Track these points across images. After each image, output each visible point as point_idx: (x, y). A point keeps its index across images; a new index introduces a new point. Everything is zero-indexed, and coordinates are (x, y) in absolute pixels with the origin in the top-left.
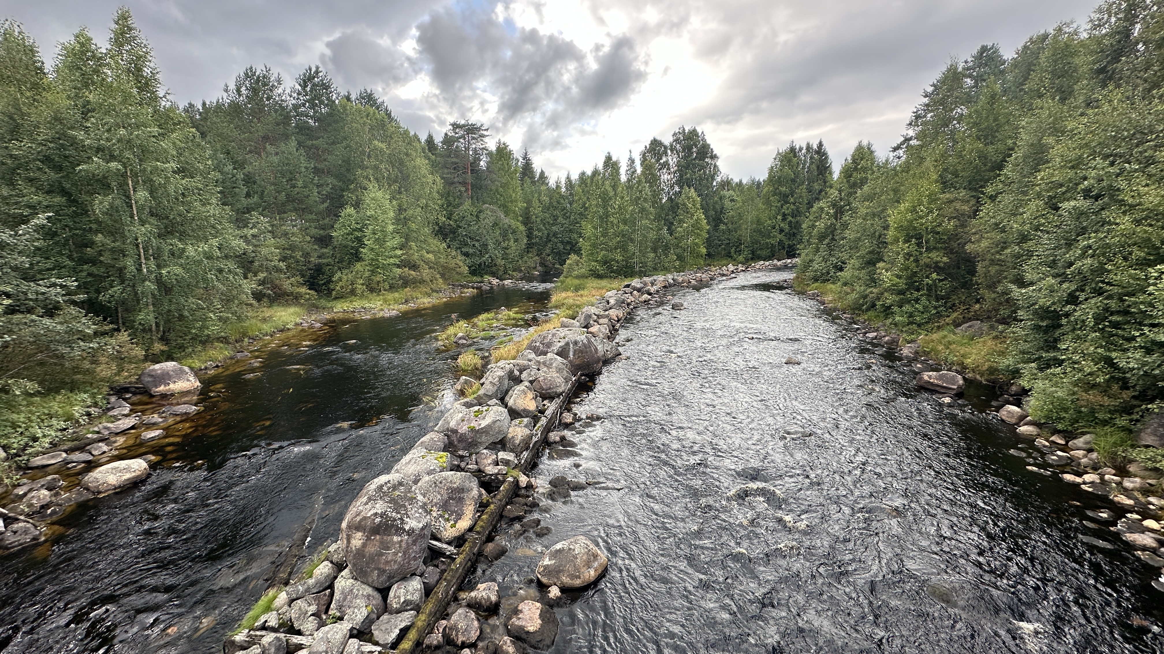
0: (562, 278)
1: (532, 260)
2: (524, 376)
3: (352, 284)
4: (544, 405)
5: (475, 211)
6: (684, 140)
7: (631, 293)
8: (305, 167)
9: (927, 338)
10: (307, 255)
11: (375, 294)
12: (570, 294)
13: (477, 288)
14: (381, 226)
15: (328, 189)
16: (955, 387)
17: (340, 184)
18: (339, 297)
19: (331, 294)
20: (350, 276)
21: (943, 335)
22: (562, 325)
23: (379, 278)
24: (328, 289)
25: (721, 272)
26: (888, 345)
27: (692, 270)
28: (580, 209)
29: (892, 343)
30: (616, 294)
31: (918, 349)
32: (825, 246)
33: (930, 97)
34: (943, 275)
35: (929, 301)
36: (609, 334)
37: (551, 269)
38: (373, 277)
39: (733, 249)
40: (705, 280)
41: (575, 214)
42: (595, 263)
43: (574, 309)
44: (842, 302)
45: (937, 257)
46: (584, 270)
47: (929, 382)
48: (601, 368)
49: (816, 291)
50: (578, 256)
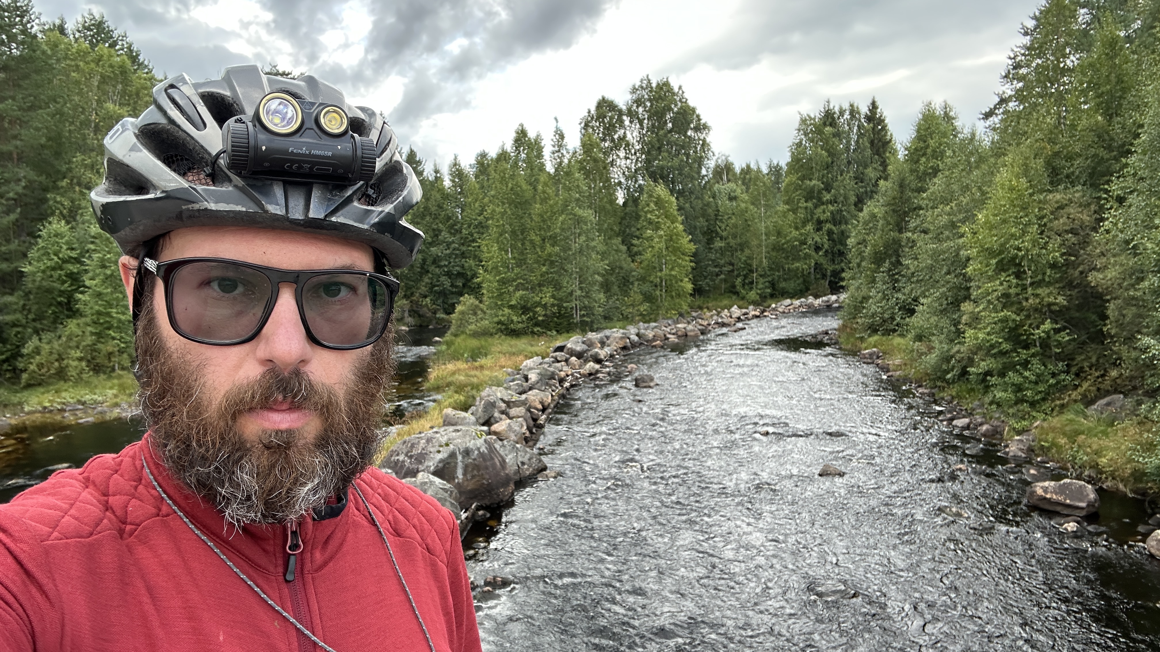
0: (448, 337)
3: (60, 359)
6: (650, 99)
7: (566, 361)
9: (1045, 425)
11: (102, 376)
12: (461, 365)
15: (19, 189)
16: (1083, 505)
17: (43, 178)
18: (35, 384)
19: (18, 378)
20: (56, 345)
21: (1067, 420)
22: (444, 421)
23: (110, 347)
24: (14, 369)
25: (720, 320)
26: (987, 439)
27: (670, 318)
28: (479, 218)
29: (993, 435)
30: (541, 364)
31: (1033, 444)
32: (885, 274)
33: (1032, 35)
34: (1062, 322)
35: (1046, 366)
36: (528, 434)
37: (430, 322)
38: (100, 346)
39: (739, 279)
40: (692, 334)
41: (469, 227)
42: (507, 311)
43: (468, 392)
44: (915, 368)
45: (1049, 295)
46: (487, 322)
47: (1045, 499)
48: (513, 494)
49: (875, 349)
50: (477, 298)
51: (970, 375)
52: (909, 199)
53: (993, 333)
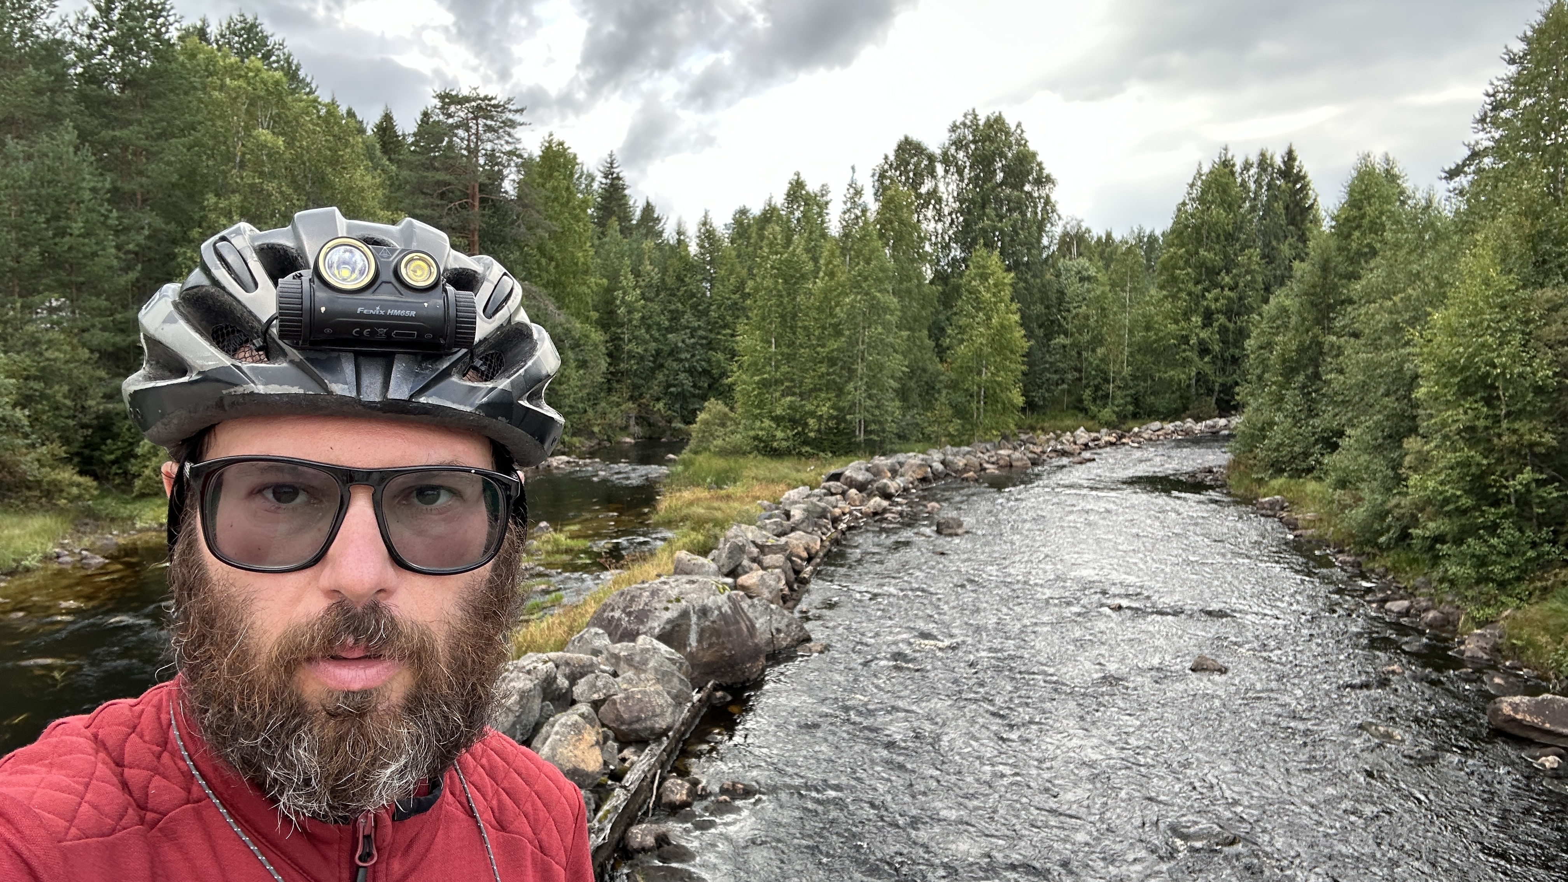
0: (686, 454)
1: (619, 410)
2: (580, 688)
4: (624, 760)
6: (974, 142)
7: (843, 493)
8: (93, 190)
9: (1519, 615)
10: (79, 392)
12: (701, 493)
15: (141, 239)
17: (172, 226)
19: (130, 484)
21: (1551, 609)
22: (676, 568)
24: (126, 473)
25: (1059, 447)
26: (1434, 631)
27: (990, 441)
28: (733, 296)
29: (1443, 626)
30: (808, 496)
31: (1500, 641)
32: (1296, 392)
33: (1522, 63)
34: (1549, 471)
35: (1521, 530)
36: (786, 591)
37: (663, 433)
39: (1088, 392)
40: (1019, 464)
41: (719, 308)
42: (767, 423)
43: (708, 530)
44: (1335, 526)
45: (1530, 432)
46: (739, 436)
47: (1514, 720)
48: (763, 670)
49: (1278, 497)
50: (727, 405)
51: (1412, 539)
52: (1335, 287)
53: (1449, 482)
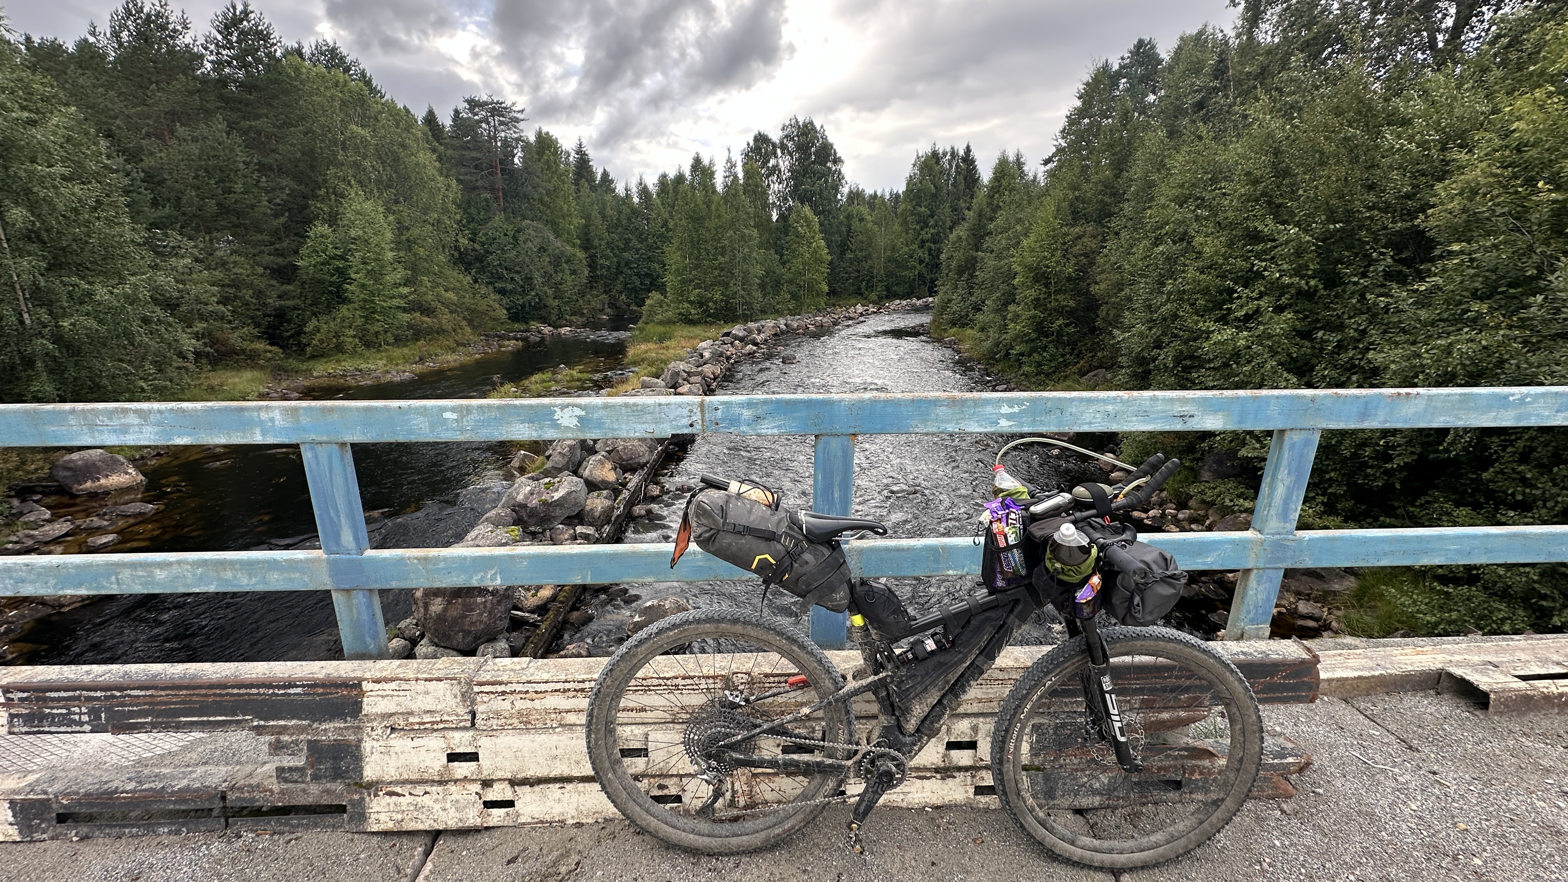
0: (640, 324)
1: (598, 300)
2: (600, 445)
3: (337, 336)
4: (626, 477)
5: (510, 229)
6: (798, 136)
7: (732, 343)
8: (244, 162)
10: (259, 294)
11: (373, 350)
12: (651, 346)
13: (522, 339)
14: (375, 253)
15: (283, 196)
17: (303, 188)
18: (319, 355)
19: (304, 350)
20: (332, 325)
23: (377, 327)
24: (299, 343)
25: (847, 315)
27: (811, 312)
28: (661, 230)
30: (712, 345)
32: (964, 282)
34: (1071, 319)
35: (1057, 349)
37: (625, 312)
38: (368, 326)
39: (864, 284)
40: (826, 324)
41: (653, 237)
42: (686, 305)
43: (658, 365)
44: (977, 351)
45: (1064, 300)
46: (670, 313)
49: (953, 338)
50: (662, 294)
52: (984, 226)
53: (1026, 326)
